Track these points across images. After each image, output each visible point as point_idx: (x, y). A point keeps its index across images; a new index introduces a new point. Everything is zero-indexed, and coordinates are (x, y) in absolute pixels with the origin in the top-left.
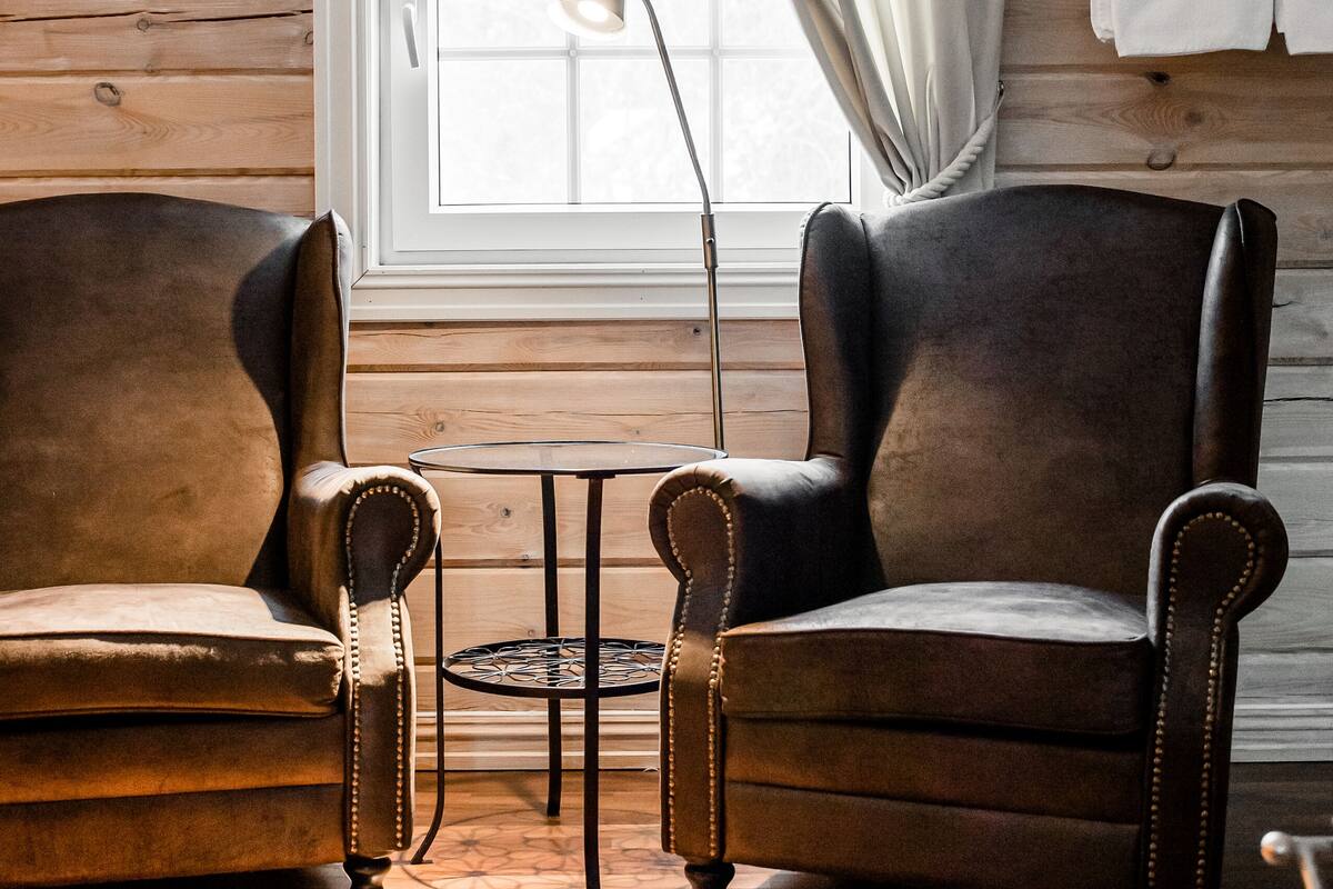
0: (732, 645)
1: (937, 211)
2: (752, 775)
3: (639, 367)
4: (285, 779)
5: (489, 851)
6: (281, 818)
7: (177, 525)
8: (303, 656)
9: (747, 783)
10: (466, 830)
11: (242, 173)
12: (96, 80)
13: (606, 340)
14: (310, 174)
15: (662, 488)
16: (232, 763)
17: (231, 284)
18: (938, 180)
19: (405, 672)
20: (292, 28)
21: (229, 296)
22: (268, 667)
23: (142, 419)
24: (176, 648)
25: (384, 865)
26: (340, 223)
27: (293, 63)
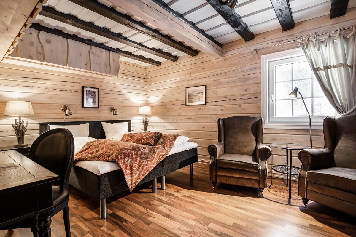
0: (308, 173)
1: (347, 117)
2: (311, 190)
3: (301, 135)
4: (252, 178)
5: (278, 189)
6: (252, 182)
7: (244, 149)
8: (254, 166)
9: (310, 190)
10: (276, 185)
11: (253, 113)
12: (239, 105)
13: (296, 131)
14: (260, 113)
15: (300, 152)
16: (247, 175)
17: (251, 125)
18: (347, 113)
19: (266, 169)
20: (259, 99)
21: (251, 126)
22: (251, 166)
23: (242, 138)
24: (241, 163)
25: (264, 189)
26: (262, 119)
27: (259, 102)
